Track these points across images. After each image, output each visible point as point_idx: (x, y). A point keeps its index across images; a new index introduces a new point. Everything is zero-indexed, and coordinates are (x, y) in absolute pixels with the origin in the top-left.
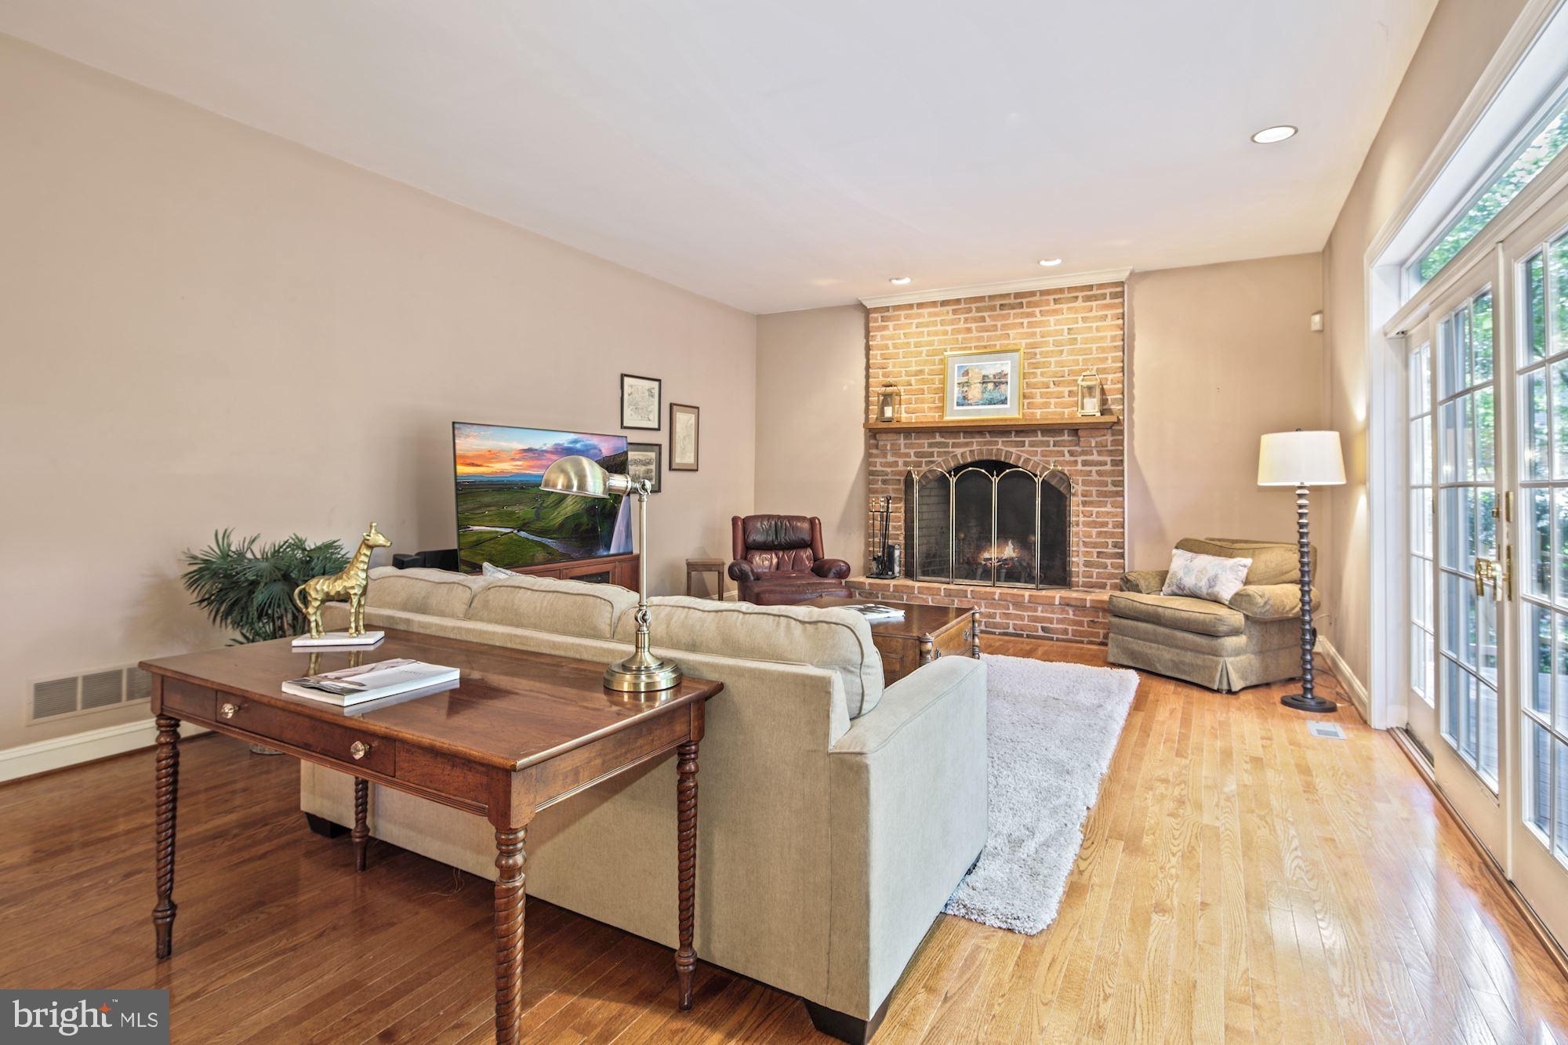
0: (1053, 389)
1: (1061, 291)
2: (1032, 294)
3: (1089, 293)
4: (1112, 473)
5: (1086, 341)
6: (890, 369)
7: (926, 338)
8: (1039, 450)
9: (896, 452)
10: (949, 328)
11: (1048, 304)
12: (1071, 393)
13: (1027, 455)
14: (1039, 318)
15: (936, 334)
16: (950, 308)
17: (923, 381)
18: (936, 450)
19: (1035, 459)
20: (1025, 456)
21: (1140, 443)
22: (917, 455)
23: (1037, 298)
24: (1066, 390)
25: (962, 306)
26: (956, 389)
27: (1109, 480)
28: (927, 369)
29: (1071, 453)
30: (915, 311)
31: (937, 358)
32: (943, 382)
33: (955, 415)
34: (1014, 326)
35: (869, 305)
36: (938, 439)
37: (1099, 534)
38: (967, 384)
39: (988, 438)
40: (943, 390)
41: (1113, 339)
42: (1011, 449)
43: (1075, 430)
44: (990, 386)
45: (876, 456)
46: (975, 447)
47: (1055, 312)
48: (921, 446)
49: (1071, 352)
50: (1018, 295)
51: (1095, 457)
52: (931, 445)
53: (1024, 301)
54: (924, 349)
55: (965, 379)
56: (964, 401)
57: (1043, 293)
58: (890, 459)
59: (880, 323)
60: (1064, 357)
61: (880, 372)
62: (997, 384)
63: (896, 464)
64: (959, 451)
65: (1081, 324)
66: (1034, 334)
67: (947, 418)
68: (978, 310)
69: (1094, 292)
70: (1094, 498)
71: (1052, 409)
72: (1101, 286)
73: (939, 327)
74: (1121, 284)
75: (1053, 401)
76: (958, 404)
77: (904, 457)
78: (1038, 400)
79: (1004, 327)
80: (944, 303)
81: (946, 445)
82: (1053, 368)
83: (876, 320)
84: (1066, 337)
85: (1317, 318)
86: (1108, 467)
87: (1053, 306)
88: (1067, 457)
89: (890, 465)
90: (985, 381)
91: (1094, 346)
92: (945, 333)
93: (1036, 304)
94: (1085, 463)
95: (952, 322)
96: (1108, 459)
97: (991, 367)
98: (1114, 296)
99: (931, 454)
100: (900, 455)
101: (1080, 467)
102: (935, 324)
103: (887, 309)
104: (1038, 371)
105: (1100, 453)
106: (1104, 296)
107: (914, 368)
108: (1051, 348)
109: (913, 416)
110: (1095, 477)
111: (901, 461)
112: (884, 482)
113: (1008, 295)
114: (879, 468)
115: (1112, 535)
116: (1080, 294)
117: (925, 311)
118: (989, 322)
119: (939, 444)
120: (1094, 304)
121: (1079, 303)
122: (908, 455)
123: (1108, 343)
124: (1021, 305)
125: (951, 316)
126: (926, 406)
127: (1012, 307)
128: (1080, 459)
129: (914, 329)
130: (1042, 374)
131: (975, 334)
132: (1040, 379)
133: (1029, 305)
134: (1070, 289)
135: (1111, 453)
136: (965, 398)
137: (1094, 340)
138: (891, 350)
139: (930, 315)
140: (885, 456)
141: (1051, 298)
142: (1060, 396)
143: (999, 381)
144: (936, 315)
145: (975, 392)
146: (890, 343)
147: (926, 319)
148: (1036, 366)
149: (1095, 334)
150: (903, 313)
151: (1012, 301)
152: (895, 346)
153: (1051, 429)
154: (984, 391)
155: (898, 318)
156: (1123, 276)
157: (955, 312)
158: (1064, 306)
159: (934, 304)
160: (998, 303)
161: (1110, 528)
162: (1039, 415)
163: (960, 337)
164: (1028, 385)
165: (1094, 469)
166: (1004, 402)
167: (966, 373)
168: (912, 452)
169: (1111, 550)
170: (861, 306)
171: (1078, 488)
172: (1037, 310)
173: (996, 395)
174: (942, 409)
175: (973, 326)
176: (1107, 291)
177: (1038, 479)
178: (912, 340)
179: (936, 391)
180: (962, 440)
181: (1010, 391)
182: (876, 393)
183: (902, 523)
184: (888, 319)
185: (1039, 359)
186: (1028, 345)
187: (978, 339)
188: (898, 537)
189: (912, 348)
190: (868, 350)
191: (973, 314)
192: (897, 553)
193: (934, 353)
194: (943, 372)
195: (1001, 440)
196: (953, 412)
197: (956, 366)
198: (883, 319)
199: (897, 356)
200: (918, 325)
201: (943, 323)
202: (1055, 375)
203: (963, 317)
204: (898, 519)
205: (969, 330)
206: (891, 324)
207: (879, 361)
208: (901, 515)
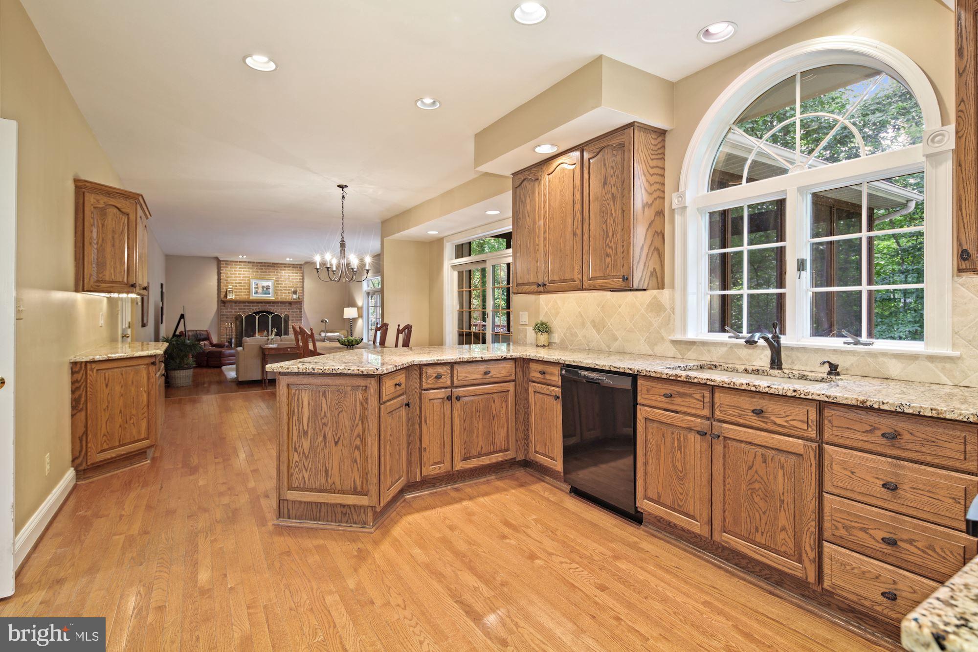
0: (283, 291)
1: (286, 264)
2: (278, 264)
3: (293, 266)
5: (293, 279)
6: (229, 281)
7: (242, 272)
8: (280, 308)
9: (232, 308)
10: (251, 270)
12: (289, 293)
13: (277, 310)
14: (279, 271)
15: (246, 271)
16: (251, 264)
17: (241, 286)
20: (275, 310)
21: (307, 307)
22: (239, 309)
25: (255, 264)
26: (254, 289)
27: (298, 316)
28: (243, 282)
30: (238, 263)
31: (247, 279)
32: (249, 286)
33: (254, 297)
34: (272, 272)
35: (221, 259)
36: (247, 304)
38: (257, 288)
39: (263, 304)
40: (249, 289)
41: (300, 279)
42: (272, 308)
43: (290, 303)
44: (265, 289)
45: (224, 309)
46: (260, 307)
47: (284, 270)
48: (241, 306)
49: (289, 281)
50: (273, 263)
51: (295, 310)
52: (244, 306)
54: (242, 276)
56: (256, 293)
57: (281, 264)
58: (229, 310)
60: (287, 282)
61: (225, 281)
62: (267, 289)
64: (254, 308)
65: (291, 274)
66: (278, 275)
67: (251, 298)
68: (261, 266)
69: (295, 266)
70: (295, 321)
71: (283, 297)
72: (297, 265)
74: (301, 265)
75: (283, 294)
77: (234, 311)
78: (279, 294)
79: (269, 272)
80: (249, 262)
81: (250, 306)
82: (283, 285)
83: (223, 264)
84: (287, 277)
86: (298, 313)
87: (283, 268)
88: (287, 310)
89: (230, 312)
90: (263, 287)
91: (295, 281)
92: (249, 272)
93: (279, 267)
94: (292, 312)
95: (252, 269)
96: (298, 311)
97: (266, 283)
98: (301, 268)
99: (245, 309)
100: (232, 309)
102: (246, 268)
103: (228, 261)
104: (279, 286)
106: (297, 267)
107: (238, 281)
108: (283, 280)
109: (238, 297)
110: (295, 315)
111: (233, 311)
112: (227, 318)
113: (270, 263)
114: (225, 313)
116: (291, 266)
117: (242, 264)
118: (264, 270)
119: (248, 306)
120: (295, 269)
121: (291, 268)
122: (235, 309)
123: (298, 280)
124: (274, 266)
125: (251, 267)
126: (243, 294)
127: (271, 267)
128: (290, 311)
129: (238, 269)
131: (259, 273)
132: (280, 288)
133: (276, 267)
134: (289, 264)
135: (299, 309)
137: (295, 279)
138: (229, 275)
139: (244, 265)
140: (227, 309)
141: (284, 266)
142: (286, 293)
143: (268, 288)
144: (246, 265)
145: (260, 290)
146: (229, 272)
147: (243, 266)
148: (279, 284)
149: (295, 277)
150: (234, 263)
151: (271, 265)
152: (231, 274)
153: (283, 303)
154: (263, 290)
155: (232, 265)
156: (302, 263)
157: (253, 266)
158: (287, 269)
159: (245, 262)
160: (267, 265)
162: (279, 298)
163: (255, 273)
164: (276, 290)
165: (294, 313)
166: (270, 294)
167: (257, 285)
168: (237, 308)
170: (217, 259)
171: (290, 318)
172: (279, 269)
173: (267, 292)
174: (249, 295)
175: (259, 270)
177: (283, 316)
178: (237, 273)
179: (246, 289)
180: (255, 305)
181: (271, 291)
182: (223, 288)
183: (234, 331)
184: (228, 265)
185: (279, 282)
186: (276, 278)
187: (261, 275)
188: (232, 335)
189: (237, 275)
190: (219, 274)
191: (259, 267)
192: (233, 340)
193: (245, 277)
194: (249, 284)
195: (268, 305)
196: (253, 296)
197: (253, 282)
198: (226, 264)
199: (231, 277)
200: (240, 268)
201: (248, 268)
202: (284, 287)
203: (255, 267)
204: (232, 330)
205: (257, 272)
206: (229, 266)
207: (225, 278)
208: (234, 328)
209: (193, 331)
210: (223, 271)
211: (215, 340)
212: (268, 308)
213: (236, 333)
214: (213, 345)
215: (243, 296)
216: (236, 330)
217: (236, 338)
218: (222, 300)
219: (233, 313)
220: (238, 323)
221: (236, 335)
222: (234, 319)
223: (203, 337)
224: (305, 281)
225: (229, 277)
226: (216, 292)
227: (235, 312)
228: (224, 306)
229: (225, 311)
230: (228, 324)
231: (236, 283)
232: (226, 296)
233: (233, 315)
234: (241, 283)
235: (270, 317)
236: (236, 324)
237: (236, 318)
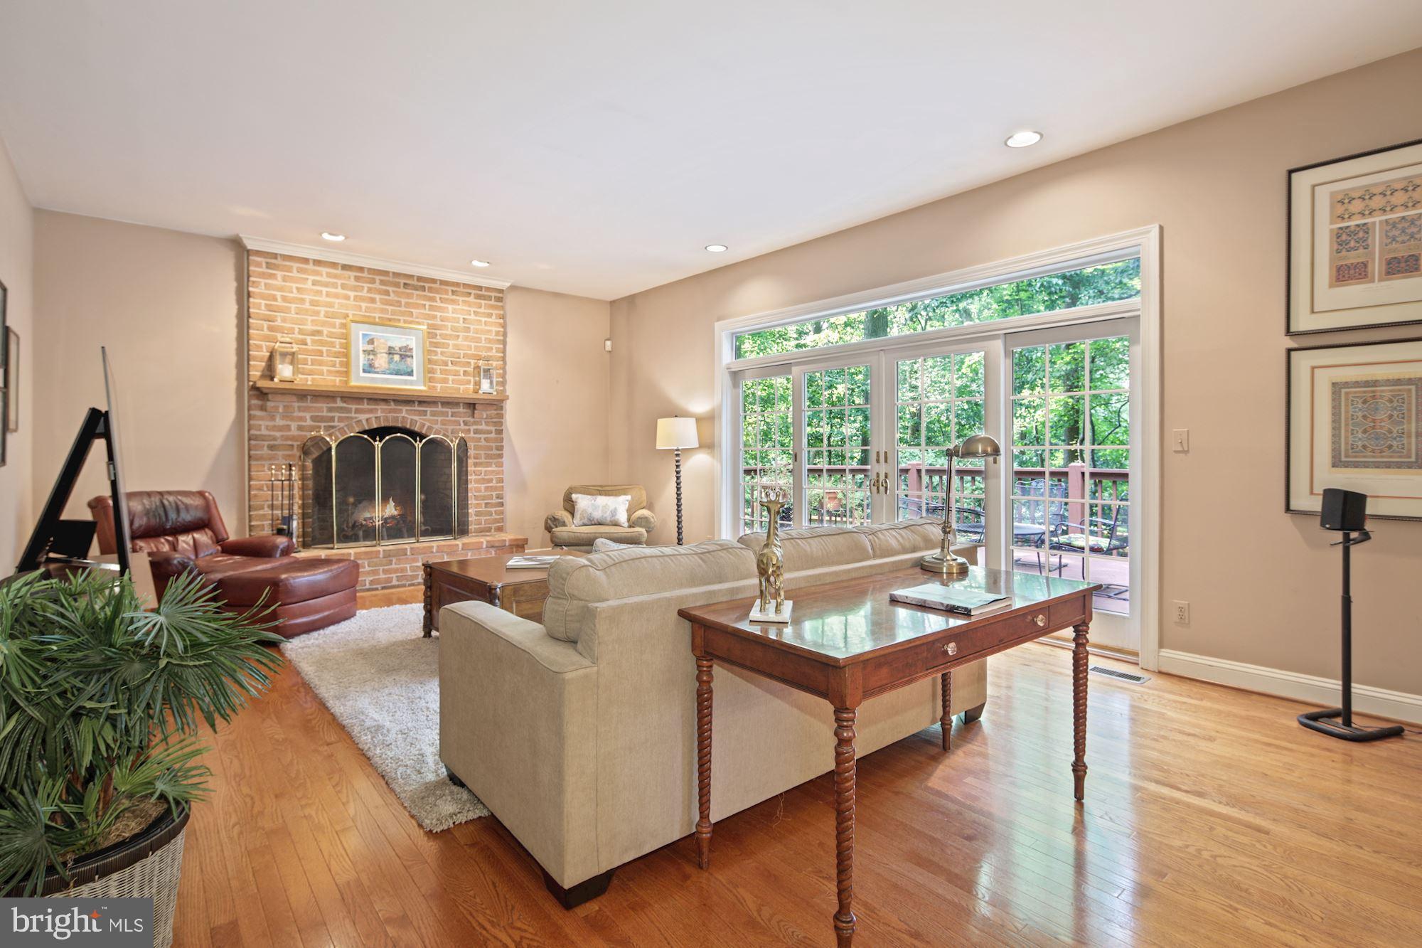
0: (450, 367)
1: (457, 284)
2: (433, 281)
3: (480, 292)
4: (496, 440)
5: (477, 331)
6: (279, 323)
7: (323, 299)
8: (440, 419)
9: (289, 414)
10: (352, 294)
11: (446, 292)
12: (465, 373)
13: (433, 425)
14: (439, 304)
15: (336, 296)
16: (352, 274)
17: (322, 343)
18: (337, 415)
19: (436, 427)
20: (428, 424)
21: (511, 415)
22: (314, 419)
23: (437, 286)
24: (462, 370)
25: (365, 275)
26: (362, 356)
27: (494, 445)
28: (325, 330)
29: (465, 423)
30: (311, 266)
31: (338, 321)
32: (347, 346)
33: (360, 380)
34: (417, 306)
35: (250, 245)
36: (339, 404)
37: (487, 489)
38: (373, 352)
39: (393, 406)
40: (347, 355)
41: (497, 333)
42: (416, 418)
43: (472, 406)
44: (397, 358)
45: (262, 418)
46: (379, 414)
47: (453, 302)
48: (320, 410)
49: (466, 338)
50: (420, 279)
51: (483, 427)
52: (330, 410)
53: (427, 285)
55: (370, 347)
56: (370, 368)
57: (443, 283)
58: (279, 422)
59: (264, 269)
60: (460, 341)
61: (265, 324)
62: (403, 357)
63: (288, 428)
64: (363, 417)
65: (473, 317)
66: (434, 317)
67: (353, 383)
68: (382, 282)
69: (483, 293)
70: (483, 460)
71: (450, 385)
72: (488, 289)
73: (339, 290)
74: (501, 291)
75: (451, 378)
76: (364, 371)
77: (298, 424)
78: (438, 375)
79: (407, 305)
80: (345, 267)
81: (349, 411)
82: (451, 349)
83: (259, 265)
84: (461, 324)
85: (608, 343)
86: (493, 435)
87: (450, 296)
88: (462, 426)
89: (280, 429)
90: (391, 352)
91: (483, 337)
92: (347, 298)
93: (437, 291)
94: (476, 432)
95: (355, 289)
96: (493, 429)
97: (397, 341)
98: (499, 299)
99: (332, 419)
100: (293, 419)
101: (472, 435)
102: (334, 285)
103: (275, 256)
104: (439, 350)
105: (487, 424)
106: (489, 298)
107: (310, 327)
108: (449, 332)
109: (309, 377)
110: (483, 443)
111: (294, 425)
113: (411, 277)
114: (264, 432)
115: (495, 489)
116: (473, 292)
117: (324, 270)
118: (392, 297)
119: (340, 410)
120: (483, 302)
121: (471, 299)
122: (302, 419)
123: (492, 337)
124: (423, 289)
125: (352, 282)
126: (325, 369)
127: (416, 288)
128: (472, 428)
129: (309, 285)
130: (442, 353)
131: (378, 305)
132: (439, 357)
133: (430, 289)
134: (465, 285)
135: (495, 424)
136: (371, 366)
137: (483, 332)
138: (280, 303)
139: (329, 275)
140: (273, 418)
141: (450, 288)
142: (456, 374)
143: (405, 354)
144: (336, 276)
145: (381, 361)
146: (278, 294)
147: (324, 279)
148: (437, 345)
149: (483, 327)
150: (295, 265)
151: (415, 283)
152: (284, 299)
153: (449, 403)
154: (391, 361)
155: (289, 269)
156: (505, 285)
157: (357, 279)
158: (461, 299)
159: (333, 265)
160: (402, 281)
161: (494, 484)
162: (439, 390)
163: (364, 305)
164: (430, 361)
165: (483, 436)
166: (410, 374)
167: (371, 342)
168: (308, 415)
169: (495, 501)
170: (236, 244)
171: (474, 452)
172: (438, 296)
173: (402, 367)
174: (347, 373)
175: (378, 297)
176: (493, 294)
177: (454, 445)
178: (307, 297)
179: (337, 355)
180: (365, 406)
181: (415, 363)
182: (259, 348)
183: (296, 492)
184: (275, 267)
185: (439, 339)
186: (429, 326)
187: (383, 311)
188: (290, 507)
189: (307, 306)
190: (243, 296)
191: (377, 285)
192: (295, 524)
193: (334, 316)
194: (346, 337)
195: (404, 408)
196: (358, 378)
197: (359, 333)
198: (269, 266)
199: (287, 310)
200: (315, 282)
201: (344, 287)
202: (452, 355)
203: (366, 286)
204: (291, 488)
205: (373, 300)
206: (279, 274)
207: (263, 311)
208: (297, 484)
209: (149, 494)
210: (259, 287)
211: (232, 529)
212: (406, 417)
213: (303, 497)
214: (231, 549)
215: (326, 378)
216: (303, 488)
217: (304, 516)
218: (254, 388)
219: (294, 431)
220: (309, 464)
221: (303, 506)
222: (296, 452)
223: (187, 517)
224: (509, 340)
225: (279, 310)
226: (232, 358)
227: (300, 428)
228: (263, 408)
229: (263, 426)
230: (279, 468)
231: (301, 332)
232: (270, 372)
233: (293, 438)
234: (319, 333)
235: (419, 445)
236: (303, 468)
237: (305, 451)
